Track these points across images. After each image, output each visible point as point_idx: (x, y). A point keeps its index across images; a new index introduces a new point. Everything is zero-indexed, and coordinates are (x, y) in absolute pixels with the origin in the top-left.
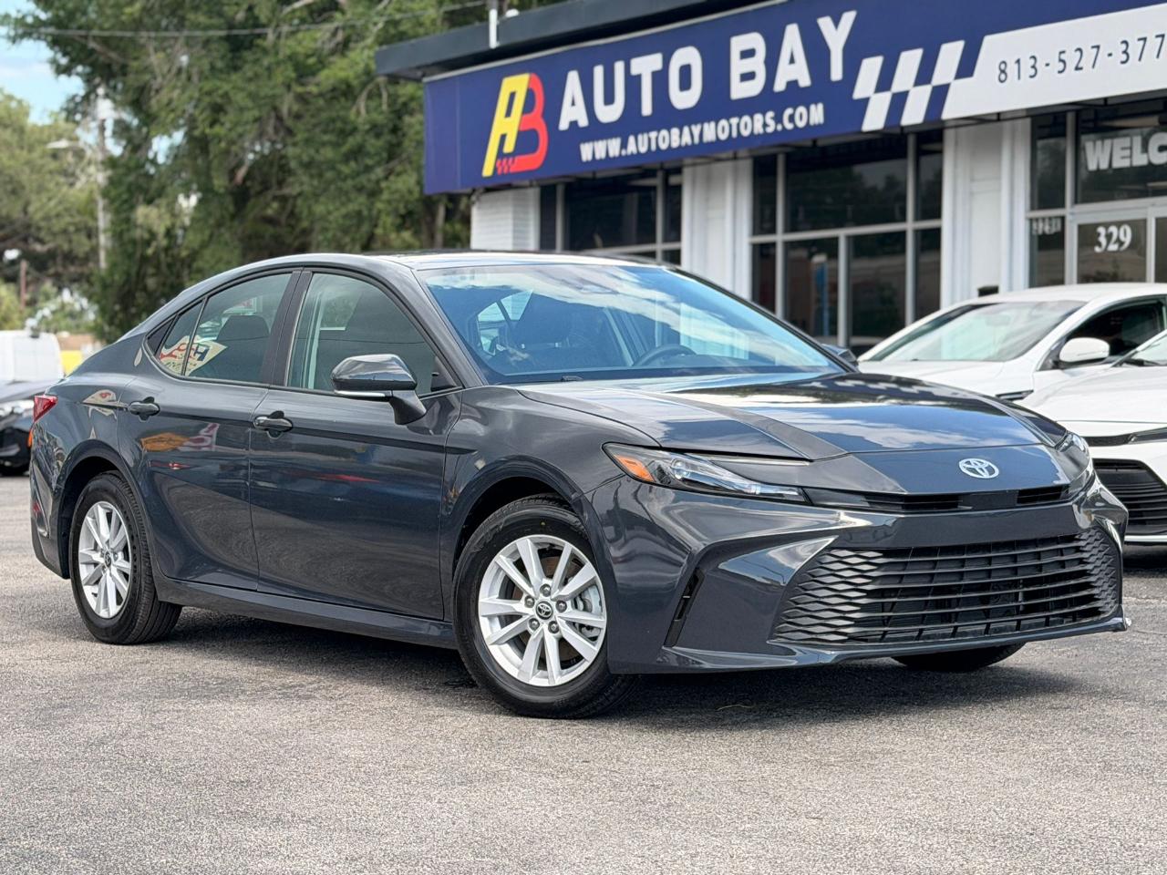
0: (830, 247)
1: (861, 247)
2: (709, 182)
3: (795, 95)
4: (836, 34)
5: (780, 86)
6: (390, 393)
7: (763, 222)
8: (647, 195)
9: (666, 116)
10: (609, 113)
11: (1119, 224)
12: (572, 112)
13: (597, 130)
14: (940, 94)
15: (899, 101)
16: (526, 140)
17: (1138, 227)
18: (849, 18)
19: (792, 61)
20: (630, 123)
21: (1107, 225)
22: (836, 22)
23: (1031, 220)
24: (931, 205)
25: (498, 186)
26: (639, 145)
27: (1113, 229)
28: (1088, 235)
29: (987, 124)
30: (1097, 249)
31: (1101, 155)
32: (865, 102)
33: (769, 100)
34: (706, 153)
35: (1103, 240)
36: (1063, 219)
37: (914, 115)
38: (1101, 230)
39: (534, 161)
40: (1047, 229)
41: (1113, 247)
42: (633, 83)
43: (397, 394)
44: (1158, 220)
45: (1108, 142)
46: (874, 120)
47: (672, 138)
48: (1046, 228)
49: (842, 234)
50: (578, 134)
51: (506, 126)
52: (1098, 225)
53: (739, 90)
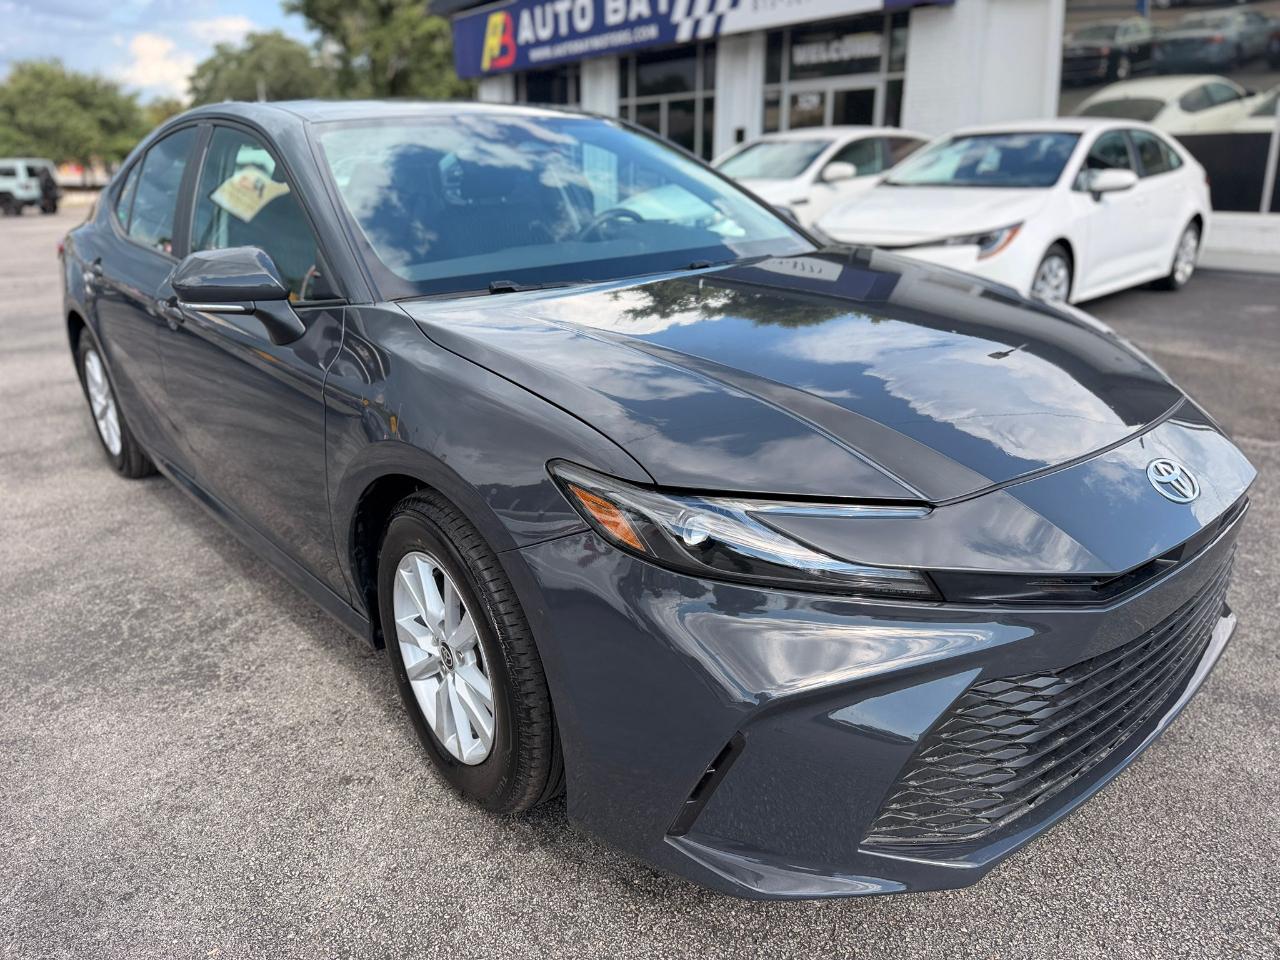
0: (655, 107)
1: (673, 106)
2: (596, 73)
3: (641, 21)
5: (632, 16)
6: (252, 305)
7: (623, 92)
8: (564, 80)
9: (574, 35)
10: (545, 34)
11: (812, 94)
12: (525, 34)
13: (539, 44)
14: (719, 20)
15: (697, 24)
16: (504, 50)
17: (822, 96)
20: (556, 39)
21: (805, 94)
23: (764, 92)
24: (710, 84)
25: (493, 74)
26: (561, 51)
27: (808, 96)
28: (794, 100)
29: (743, 36)
30: (800, 108)
31: (805, 55)
32: (678, 24)
33: (627, 25)
34: (595, 55)
35: (803, 102)
36: (781, 90)
37: (705, 31)
39: (508, 61)
41: (808, 107)
42: (556, 17)
43: (262, 306)
44: (834, 91)
45: (807, 48)
46: (684, 35)
47: (577, 47)
48: (772, 96)
49: (664, 99)
50: (529, 46)
51: (493, 43)
52: (801, 94)
53: (612, 19)
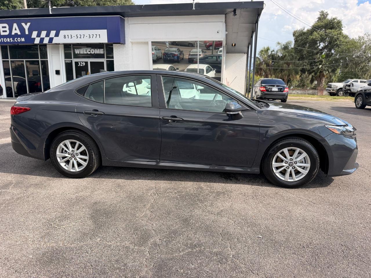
4: (26, 27)
5: (13, 33)
11: (82, 62)
14: (51, 39)
15: (42, 39)
17: (86, 63)
18: (29, 24)
19: (16, 30)
21: (80, 62)
22: (26, 24)
23: (65, 60)
27: (81, 63)
28: (76, 63)
29: (57, 45)
30: (79, 65)
32: (34, 39)
33: (11, 36)
35: (79, 64)
36: (72, 61)
37: (46, 42)
38: (79, 63)
40: (68, 62)
41: (81, 65)
44: (90, 62)
45: (79, 50)
46: (37, 42)
49: (24, 60)
52: (78, 62)
53: (3, 34)
